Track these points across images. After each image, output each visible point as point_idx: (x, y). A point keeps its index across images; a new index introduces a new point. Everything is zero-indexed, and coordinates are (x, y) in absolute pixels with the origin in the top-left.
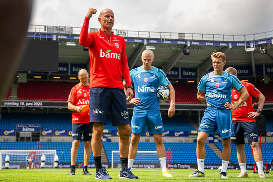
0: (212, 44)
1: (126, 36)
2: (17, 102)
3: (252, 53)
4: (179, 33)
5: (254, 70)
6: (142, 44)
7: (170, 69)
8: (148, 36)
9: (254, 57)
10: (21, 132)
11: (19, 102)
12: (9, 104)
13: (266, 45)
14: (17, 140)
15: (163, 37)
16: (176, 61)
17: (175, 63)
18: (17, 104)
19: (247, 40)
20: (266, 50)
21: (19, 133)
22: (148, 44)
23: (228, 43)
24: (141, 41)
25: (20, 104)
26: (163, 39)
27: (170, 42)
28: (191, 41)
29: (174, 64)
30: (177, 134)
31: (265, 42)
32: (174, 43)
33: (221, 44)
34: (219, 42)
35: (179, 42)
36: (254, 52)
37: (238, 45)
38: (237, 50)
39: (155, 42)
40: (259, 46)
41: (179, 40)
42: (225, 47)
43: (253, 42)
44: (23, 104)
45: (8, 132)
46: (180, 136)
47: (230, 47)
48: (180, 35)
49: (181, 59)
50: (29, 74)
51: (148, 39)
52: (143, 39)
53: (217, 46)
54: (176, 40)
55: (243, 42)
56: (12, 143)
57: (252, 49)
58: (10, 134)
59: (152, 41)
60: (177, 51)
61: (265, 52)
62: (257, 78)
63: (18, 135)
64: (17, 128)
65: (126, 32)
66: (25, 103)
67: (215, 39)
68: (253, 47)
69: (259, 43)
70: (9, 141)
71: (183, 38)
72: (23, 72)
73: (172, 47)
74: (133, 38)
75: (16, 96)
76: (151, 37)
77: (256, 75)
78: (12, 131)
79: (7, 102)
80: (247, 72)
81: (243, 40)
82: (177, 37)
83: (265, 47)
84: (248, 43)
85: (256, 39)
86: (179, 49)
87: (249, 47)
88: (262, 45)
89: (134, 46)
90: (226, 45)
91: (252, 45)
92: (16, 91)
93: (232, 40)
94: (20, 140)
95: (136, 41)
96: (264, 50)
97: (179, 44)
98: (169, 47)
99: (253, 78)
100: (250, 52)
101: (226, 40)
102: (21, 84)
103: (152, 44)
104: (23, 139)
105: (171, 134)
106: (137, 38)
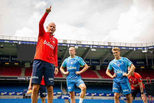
0: (125, 48)
1: (81, 44)
2: (24, 78)
3: (146, 53)
4: (108, 43)
5: (147, 62)
6: (89, 48)
7: (104, 61)
8: (92, 44)
9: (147, 55)
10: (26, 94)
11: (26, 78)
12: (20, 78)
13: (153, 49)
14: (24, 98)
15: (100, 44)
16: (107, 57)
17: (106, 58)
18: (25, 79)
19: (143, 46)
20: (153, 52)
21: (25, 94)
22: (93, 48)
23: (133, 48)
24: (89, 46)
25: (26, 79)
26: (100, 46)
27: (103, 47)
28: (114, 47)
31: (152, 48)
32: (106, 47)
33: (130, 48)
34: (129, 47)
35: (108, 47)
36: (147, 53)
37: (138, 49)
38: (138, 52)
39: (96, 47)
40: (149, 49)
41: (109, 46)
42: (132, 50)
43: (146, 48)
44: (28, 78)
45: (19, 94)
46: (110, 96)
47: (135, 50)
48: (109, 43)
49: (110, 55)
50: (31, 63)
51: (93, 45)
52: (90, 45)
53: (128, 49)
54: (107, 46)
55: (141, 48)
56: (21, 99)
57: (146, 51)
58: (20, 95)
59: (94, 47)
60: (107, 52)
61: (152, 53)
62: (149, 66)
63: (24, 95)
64: (24, 91)
65: (81, 42)
66: (29, 78)
67: (127, 46)
68: (146, 50)
69: (149, 48)
70: (20, 98)
71: (110, 45)
72: (28, 62)
73: (105, 50)
74: (85, 45)
75: (24, 75)
76: (94, 44)
77: (148, 64)
78: (21, 93)
79: (19, 77)
80: (143, 63)
81: (141, 46)
82: (107, 45)
83: (153, 50)
84: (144, 48)
85: (148, 46)
86: (108, 51)
87: (144, 50)
88: (151, 49)
89: (85, 49)
90: (132, 49)
91: (145, 49)
92: (24, 72)
93: (135, 46)
94: (25, 98)
95: (86, 46)
96: (152, 52)
97: (108, 48)
98: (103, 49)
99: (147, 66)
100: (145, 53)
101: (132, 46)
102: (27, 68)
103: (95, 48)
104: (27, 97)
105: (105, 95)
106: (86, 45)
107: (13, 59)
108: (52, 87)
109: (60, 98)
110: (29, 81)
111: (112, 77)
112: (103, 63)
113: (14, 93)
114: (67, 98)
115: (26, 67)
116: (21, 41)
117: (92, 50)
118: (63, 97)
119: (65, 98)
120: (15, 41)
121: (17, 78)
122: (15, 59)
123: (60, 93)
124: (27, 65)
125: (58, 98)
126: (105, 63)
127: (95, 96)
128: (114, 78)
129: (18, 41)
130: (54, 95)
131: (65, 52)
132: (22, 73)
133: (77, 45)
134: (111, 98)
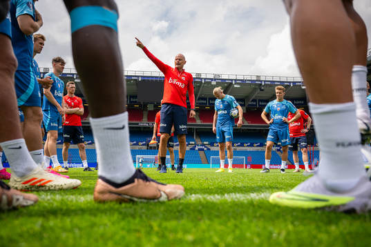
1: (221, 78)
4: (257, 76)
6: (231, 83)
7: (251, 100)
8: (235, 78)
11: (149, 123)
14: (147, 149)
15: (245, 79)
16: (255, 95)
18: (147, 125)
22: (235, 84)
23: (290, 82)
24: (230, 81)
25: (149, 125)
27: (250, 82)
28: (265, 81)
29: (253, 97)
30: (255, 145)
32: (253, 82)
33: (286, 84)
34: (284, 82)
37: (297, 84)
38: (296, 88)
39: (240, 82)
41: (257, 81)
44: (151, 124)
45: (141, 143)
46: (257, 146)
47: (292, 85)
49: (258, 93)
50: (155, 105)
51: (236, 80)
52: (232, 80)
54: (255, 81)
56: (144, 150)
58: (143, 145)
59: (238, 82)
60: (255, 88)
63: (148, 145)
64: (147, 141)
65: (220, 75)
67: (281, 80)
70: (142, 149)
71: (259, 79)
72: (151, 103)
73: (252, 86)
75: (147, 120)
76: (238, 78)
78: (144, 143)
79: (141, 123)
82: (255, 79)
86: (257, 87)
89: (226, 85)
90: (288, 84)
92: (147, 116)
93: (293, 81)
94: (149, 148)
97: (257, 84)
98: (249, 85)
101: (288, 80)
102: (149, 111)
103: (238, 84)
104: (151, 148)
105: (252, 145)
106: (227, 80)
107: (132, 100)
108: (185, 137)
109: (193, 149)
110: (153, 127)
111: (268, 122)
112: (250, 103)
113: (135, 142)
114: (203, 150)
115: (149, 109)
116: (141, 76)
117: (235, 86)
118: (197, 149)
119: (199, 149)
120: (133, 76)
121: (137, 124)
122: (134, 100)
123: (193, 143)
124: (151, 107)
125: (191, 149)
126: (253, 103)
127: (238, 146)
128: (270, 124)
129: (138, 77)
130: (187, 145)
131: (199, 89)
132: (144, 117)
133: (215, 79)
134: (260, 149)
